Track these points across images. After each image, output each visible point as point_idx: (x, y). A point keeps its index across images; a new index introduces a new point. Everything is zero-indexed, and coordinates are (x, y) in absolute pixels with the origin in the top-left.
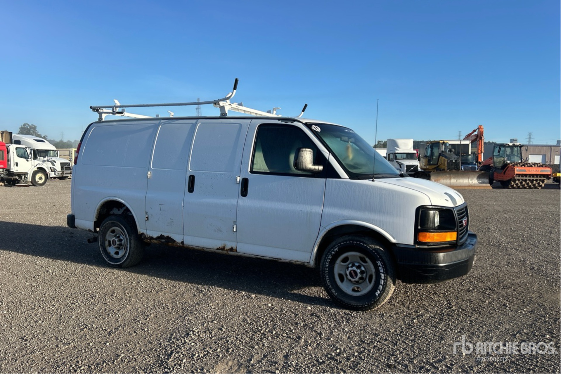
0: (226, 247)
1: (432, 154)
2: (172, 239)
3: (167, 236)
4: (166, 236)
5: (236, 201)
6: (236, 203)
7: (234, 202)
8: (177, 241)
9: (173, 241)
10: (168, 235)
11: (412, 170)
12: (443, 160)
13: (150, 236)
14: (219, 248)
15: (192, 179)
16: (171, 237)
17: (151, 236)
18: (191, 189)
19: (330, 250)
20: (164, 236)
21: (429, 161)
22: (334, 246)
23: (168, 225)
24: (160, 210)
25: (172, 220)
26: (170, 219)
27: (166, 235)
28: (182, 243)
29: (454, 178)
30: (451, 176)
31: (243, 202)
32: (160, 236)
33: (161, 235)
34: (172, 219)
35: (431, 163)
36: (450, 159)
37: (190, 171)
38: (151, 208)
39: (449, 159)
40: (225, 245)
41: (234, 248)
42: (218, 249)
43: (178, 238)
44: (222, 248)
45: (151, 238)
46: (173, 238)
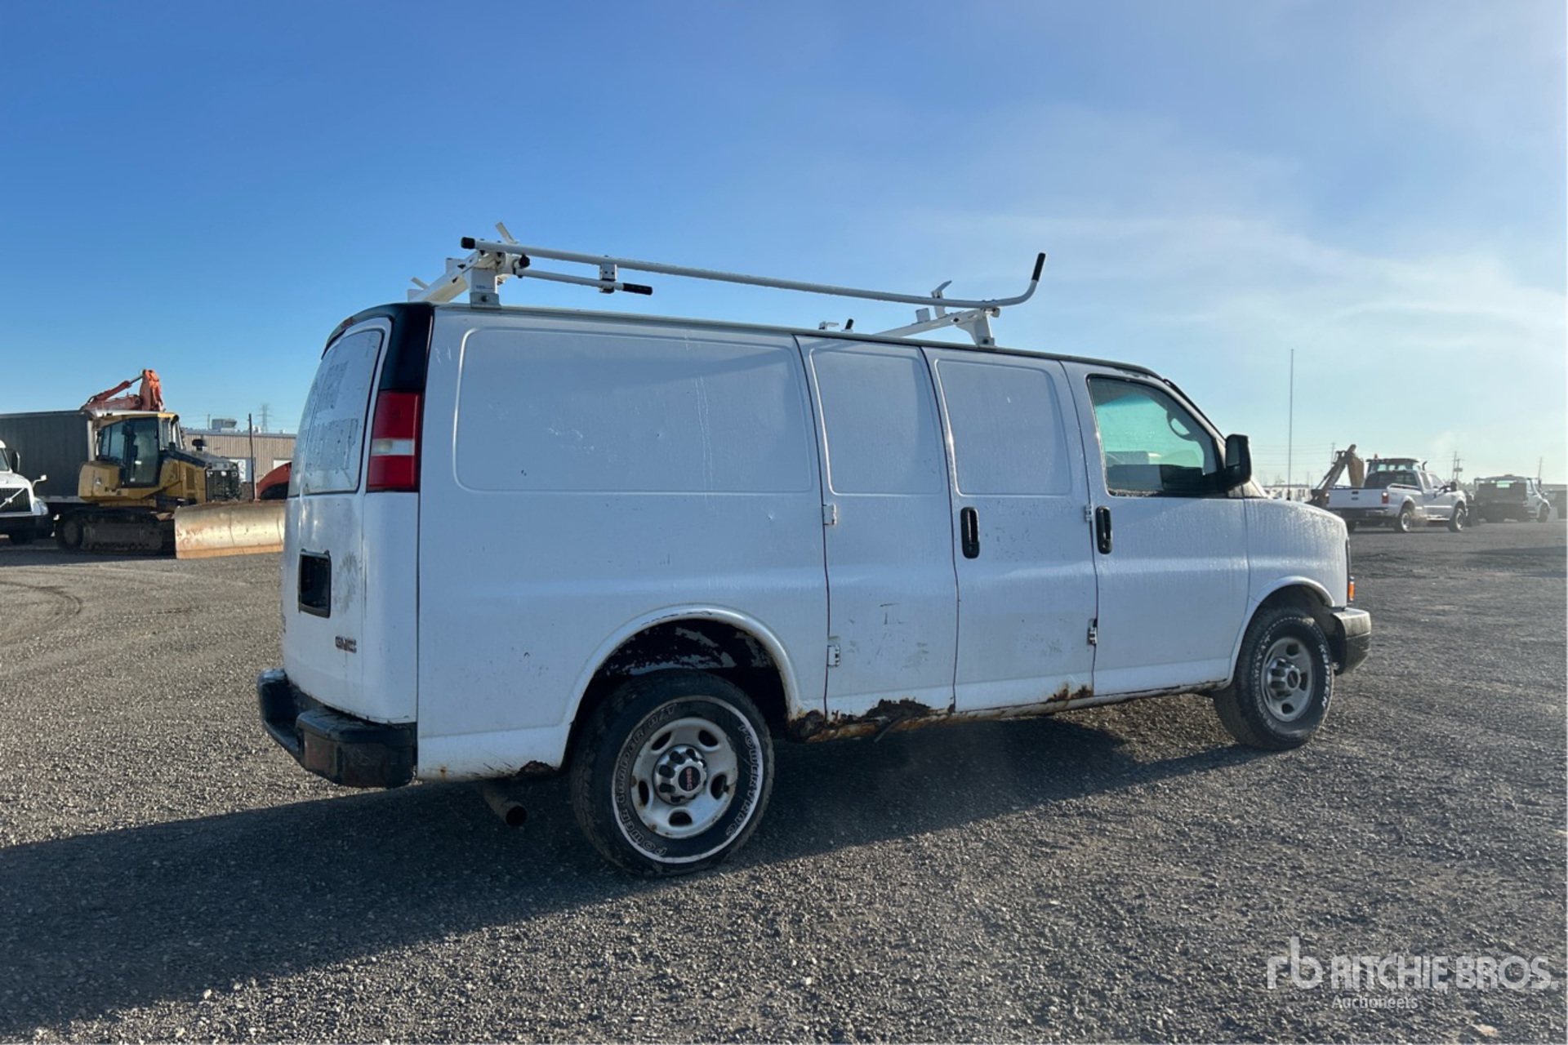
0: (1069, 690)
1: (131, 451)
2: (920, 705)
3: (901, 701)
4: (898, 702)
5: (1092, 566)
6: (1093, 572)
7: (1087, 568)
8: (934, 707)
9: (923, 710)
10: (904, 698)
11: (8, 504)
12: (184, 473)
13: (843, 715)
14: (1052, 696)
15: (969, 517)
16: (917, 701)
17: (848, 713)
18: (971, 548)
19: (1257, 643)
20: (890, 702)
21: (123, 475)
22: (1263, 633)
23: (907, 667)
24: (886, 623)
25: (925, 648)
26: (919, 644)
27: (896, 697)
28: (952, 708)
29: (239, 522)
30: (233, 516)
31: (1107, 566)
32: (876, 706)
33: (882, 702)
34: (924, 645)
35: (132, 480)
36: (214, 469)
37: (961, 499)
38: (852, 622)
39: (211, 468)
40: (1067, 685)
41: (1089, 688)
42: (1050, 700)
43: (936, 699)
44: (1060, 696)
45: (849, 720)
46: (923, 703)
